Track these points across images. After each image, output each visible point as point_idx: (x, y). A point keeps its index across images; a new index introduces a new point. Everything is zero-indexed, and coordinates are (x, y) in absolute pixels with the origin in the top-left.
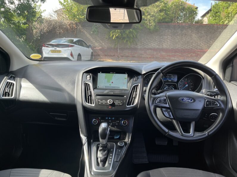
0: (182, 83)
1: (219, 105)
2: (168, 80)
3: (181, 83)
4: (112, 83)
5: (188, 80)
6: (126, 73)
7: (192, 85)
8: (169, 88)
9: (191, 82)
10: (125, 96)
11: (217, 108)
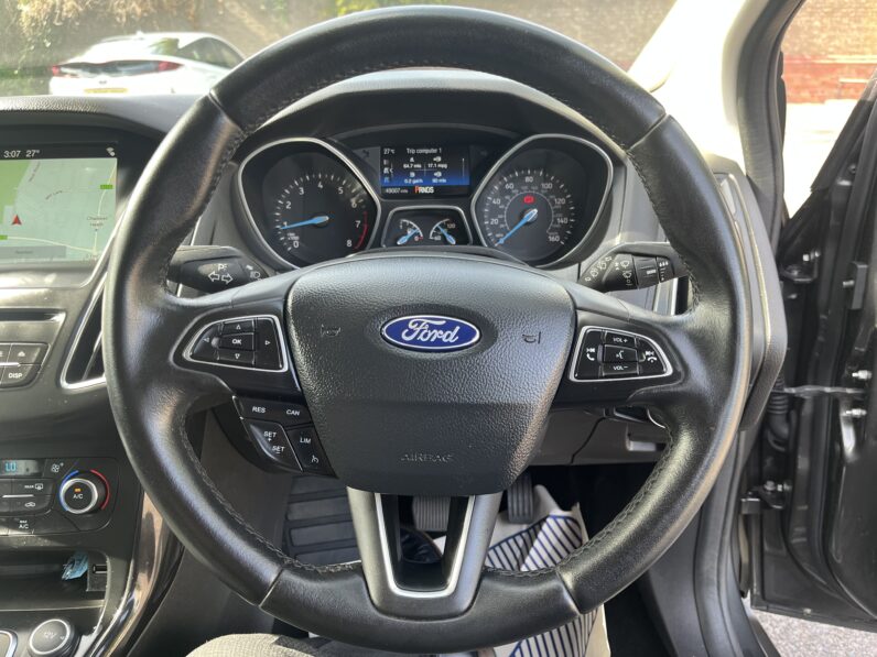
0: (504, 202)
1: (669, 371)
2: (411, 188)
3: (497, 202)
4: (17, 221)
5: (537, 182)
6: (110, 150)
7: (564, 211)
8: (426, 233)
9: (556, 192)
10: (60, 318)
11: (655, 389)
